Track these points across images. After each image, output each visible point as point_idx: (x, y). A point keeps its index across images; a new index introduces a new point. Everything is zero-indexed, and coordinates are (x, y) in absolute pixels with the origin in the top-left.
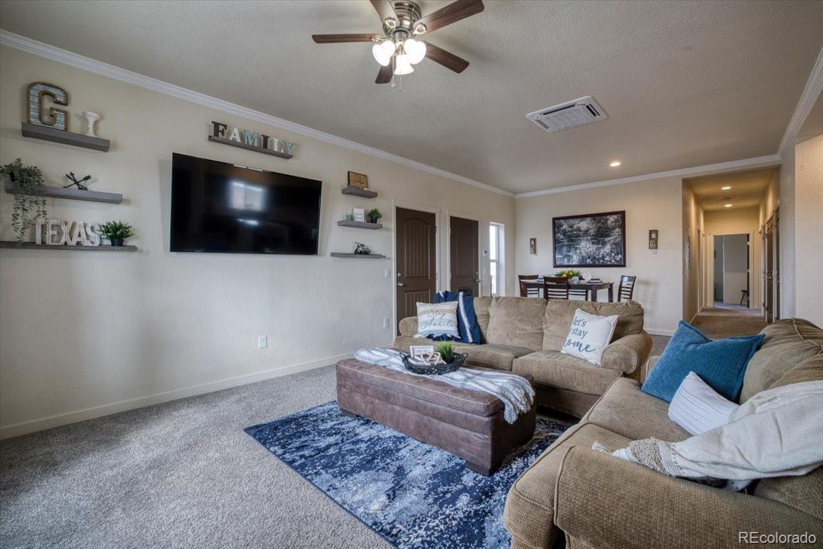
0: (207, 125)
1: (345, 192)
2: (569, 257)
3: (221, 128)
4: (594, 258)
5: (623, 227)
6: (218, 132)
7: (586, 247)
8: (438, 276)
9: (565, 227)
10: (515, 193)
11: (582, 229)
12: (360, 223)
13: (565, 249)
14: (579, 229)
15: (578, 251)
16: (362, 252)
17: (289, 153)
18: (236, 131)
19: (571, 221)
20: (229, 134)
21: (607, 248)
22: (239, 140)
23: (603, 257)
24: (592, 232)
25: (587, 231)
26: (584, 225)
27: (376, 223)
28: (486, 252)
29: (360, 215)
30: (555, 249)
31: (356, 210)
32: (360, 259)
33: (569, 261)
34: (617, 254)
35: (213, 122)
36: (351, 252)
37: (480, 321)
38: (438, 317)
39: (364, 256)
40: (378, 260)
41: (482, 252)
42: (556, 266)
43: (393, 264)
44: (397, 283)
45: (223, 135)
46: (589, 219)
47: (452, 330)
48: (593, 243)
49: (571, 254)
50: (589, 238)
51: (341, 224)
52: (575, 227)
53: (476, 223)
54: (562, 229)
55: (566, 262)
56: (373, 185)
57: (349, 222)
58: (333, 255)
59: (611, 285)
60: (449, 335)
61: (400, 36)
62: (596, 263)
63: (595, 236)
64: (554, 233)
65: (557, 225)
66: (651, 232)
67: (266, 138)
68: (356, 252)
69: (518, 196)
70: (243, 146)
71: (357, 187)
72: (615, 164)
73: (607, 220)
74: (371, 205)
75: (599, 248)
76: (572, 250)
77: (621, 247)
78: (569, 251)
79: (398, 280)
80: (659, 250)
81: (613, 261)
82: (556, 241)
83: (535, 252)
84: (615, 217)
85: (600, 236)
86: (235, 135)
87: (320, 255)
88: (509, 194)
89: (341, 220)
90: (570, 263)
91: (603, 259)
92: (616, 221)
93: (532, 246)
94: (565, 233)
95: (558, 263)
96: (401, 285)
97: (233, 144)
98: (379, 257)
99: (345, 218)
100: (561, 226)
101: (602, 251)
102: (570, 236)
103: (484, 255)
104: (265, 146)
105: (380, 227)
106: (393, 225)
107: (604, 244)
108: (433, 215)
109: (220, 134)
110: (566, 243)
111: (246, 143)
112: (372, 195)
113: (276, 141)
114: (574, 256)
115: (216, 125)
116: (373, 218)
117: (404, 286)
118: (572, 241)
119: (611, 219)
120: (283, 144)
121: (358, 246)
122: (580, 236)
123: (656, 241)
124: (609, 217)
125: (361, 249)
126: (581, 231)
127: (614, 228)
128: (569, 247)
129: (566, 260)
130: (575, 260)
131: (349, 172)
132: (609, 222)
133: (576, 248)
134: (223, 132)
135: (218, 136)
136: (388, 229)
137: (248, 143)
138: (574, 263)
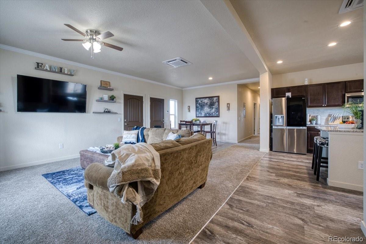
0: (34, 63)
1: (99, 88)
2: (201, 113)
3: (40, 65)
4: (209, 114)
5: (219, 102)
6: (39, 66)
7: (207, 109)
8: (144, 121)
9: (200, 102)
10: (182, 88)
11: (205, 102)
12: (106, 100)
13: (200, 110)
14: (204, 103)
15: (204, 111)
16: (108, 112)
17: (72, 74)
18: (47, 66)
19: (202, 99)
20: (44, 67)
21: (214, 110)
22: (48, 69)
23: (212, 113)
24: (209, 104)
25: (207, 103)
26: (206, 101)
27: (113, 100)
28: (168, 111)
29: (106, 97)
30: (196, 110)
31: (104, 96)
32: (106, 115)
33: (201, 115)
34: (217, 112)
35: (36, 62)
36: (102, 112)
37: (146, 137)
38: (129, 136)
39: (108, 113)
40: (115, 115)
41: (166, 111)
42: (196, 117)
43: (122, 116)
44: (124, 123)
45: (41, 67)
46: (207, 99)
47: (134, 140)
48: (209, 108)
49: (201, 112)
50: (208, 106)
51: (98, 101)
52: (203, 102)
53: (163, 100)
54: (199, 102)
55: (200, 115)
56: (112, 86)
57: (101, 100)
58: (93, 113)
59: (211, 124)
60: (132, 142)
61: (93, 40)
62: (210, 116)
63: (209, 105)
64: (196, 104)
65: (197, 101)
66: (228, 104)
67: (61, 69)
68: (104, 112)
69: (183, 89)
70: (51, 71)
71: (105, 86)
72: (211, 78)
73: (213, 99)
74: (111, 93)
75: (211, 110)
76: (202, 110)
77: (218, 110)
78: (201, 111)
79: (125, 122)
80: (230, 111)
81: (215, 115)
82: (197, 107)
83: (189, 111)
84: (216, 98)
85: (211, 105)
86: (46, 67)
87: (88, 113)
88: (181, 89)
89: (98, 99)
90: (201, 116)
91: (212, 114)
92: (216, 100)
93: (188, 109)
94: (200, 104)
95: (197, 116)
96: (126, 124)
97: (46, 70)
98: (116, 113)
99: (99, 99)
100: (198, 101)
101: (212, 111)
102: (201, 105)
103: (167, 112)
104: (61, 71)
105: (115, 102)
106: (122, 101)
107: (213, 108)
108: (142, 97)
109: (40, 67)
110: (200, 108)
111: (52, 70)
112: (112, 90)
113: (66, 69)
114: (203, 113)
115: (38, 64)
116: (112, 99)
117: (127, 124)
118: (202, 107)
119: (215, 99)
120: (69, 70)
121: (105, 110)
122: (204, 105)
123: (229, 108)
124: (214, 98)
125: (106, 110)
126: (205, 103)
127: (216, 103)
128: (201, 109)
129: (200, 114)
130: (203, 115)
131: (101, 81)
132: (214, 100)
133: (203, 110)
134: (41, 66)
135: (39, 68)
136: (120, 103)
137: (53, 70)
138: (203, 116)
